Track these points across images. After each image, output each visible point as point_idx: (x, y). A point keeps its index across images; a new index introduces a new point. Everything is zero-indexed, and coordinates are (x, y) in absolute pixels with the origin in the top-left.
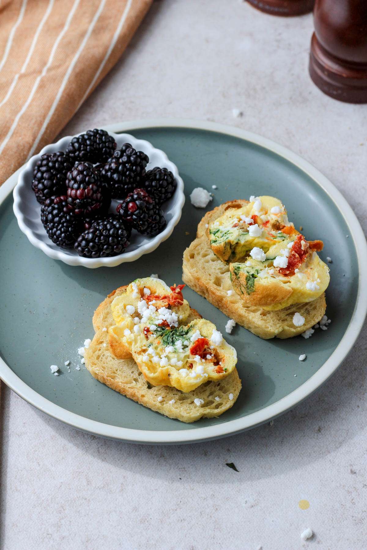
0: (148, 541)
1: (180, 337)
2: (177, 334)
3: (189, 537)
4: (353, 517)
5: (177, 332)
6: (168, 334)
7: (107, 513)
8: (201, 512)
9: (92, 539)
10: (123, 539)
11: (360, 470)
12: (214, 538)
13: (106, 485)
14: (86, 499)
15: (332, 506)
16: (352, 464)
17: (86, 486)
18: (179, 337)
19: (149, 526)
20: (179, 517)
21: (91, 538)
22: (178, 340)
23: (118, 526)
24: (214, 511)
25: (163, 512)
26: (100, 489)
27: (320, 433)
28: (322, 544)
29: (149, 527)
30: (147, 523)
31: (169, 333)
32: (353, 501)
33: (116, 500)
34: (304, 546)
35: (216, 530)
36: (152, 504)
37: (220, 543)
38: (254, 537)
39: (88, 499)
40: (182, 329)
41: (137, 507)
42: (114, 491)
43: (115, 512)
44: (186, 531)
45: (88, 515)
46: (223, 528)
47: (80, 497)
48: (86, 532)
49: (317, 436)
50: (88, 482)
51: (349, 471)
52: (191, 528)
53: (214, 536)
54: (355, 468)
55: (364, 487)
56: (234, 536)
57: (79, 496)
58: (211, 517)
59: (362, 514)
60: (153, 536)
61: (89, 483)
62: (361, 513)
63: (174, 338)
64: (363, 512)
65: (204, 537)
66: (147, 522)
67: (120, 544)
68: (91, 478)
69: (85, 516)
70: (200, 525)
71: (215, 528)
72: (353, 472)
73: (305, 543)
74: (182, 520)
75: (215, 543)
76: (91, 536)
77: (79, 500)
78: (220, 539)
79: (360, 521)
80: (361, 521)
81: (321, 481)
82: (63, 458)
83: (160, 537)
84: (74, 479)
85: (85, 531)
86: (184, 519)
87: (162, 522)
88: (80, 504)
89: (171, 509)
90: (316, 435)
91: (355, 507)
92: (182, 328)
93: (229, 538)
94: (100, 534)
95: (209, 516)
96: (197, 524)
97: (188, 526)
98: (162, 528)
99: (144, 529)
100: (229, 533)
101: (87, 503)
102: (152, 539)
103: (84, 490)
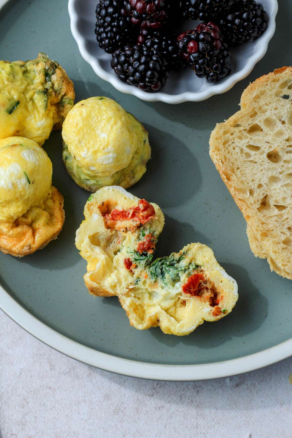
1: (171, 267)
2: (167, 264)
3: (169, 428)
5: (167, 261)
6: (156, 265)
7: (76, 404)
10: (96, 435)
12: (197, 428)
13: (72, 370)
17: (49, 372)
18: (169, 268)
19: (123, 417)
22: (168, 271)
23: (89, 419)
24: (195, 394)
26: (65, 374)
29: (124, 419)
30: (121, 414)
31: (156, 262)
33: (85, 387)
35: (198, 417)
37: (204, 433)
38: (242, 423)
39: (53, 387)
40: (173, 257)
41: (109, 394)
42: (82, 376)
43: (85, 401)
44: (165, 421)
45: (54, 407)
46: (206, 414)
47: (44, 386)
48: (54, 429)
50: (51, 366)
52: (171, 416)
53: (197, 425)
56: (219, 423)
57: (42, 385)
58: (192, 401)
60: (129, 429)
61: (52, 367)
63: (164, 269)
65: (186, 427)
66: (122, 412)
68: (54, 361)
69: (51, 409)
70: (180, 412)
71: (197, 415)
74: (160, 408)
75: (199, 433)
76: (61, 434)
77: (43, 389)
78: (204, 428)
82: (20, 338)
83: (137, 431)
84: (35, 364)
85: (53, 428)
86: (162, 407)
88: (44, 395)
92: (173, 255)
93: (214, 425)
94: (70, 430)
95: (190, 400)
96: (178, 411)
97: (167, 414)
98: (138, 419)
99: (118, 421)
100: (213, 420)
101: (52, 393)
102: (129, 432)
103: (48, 377)
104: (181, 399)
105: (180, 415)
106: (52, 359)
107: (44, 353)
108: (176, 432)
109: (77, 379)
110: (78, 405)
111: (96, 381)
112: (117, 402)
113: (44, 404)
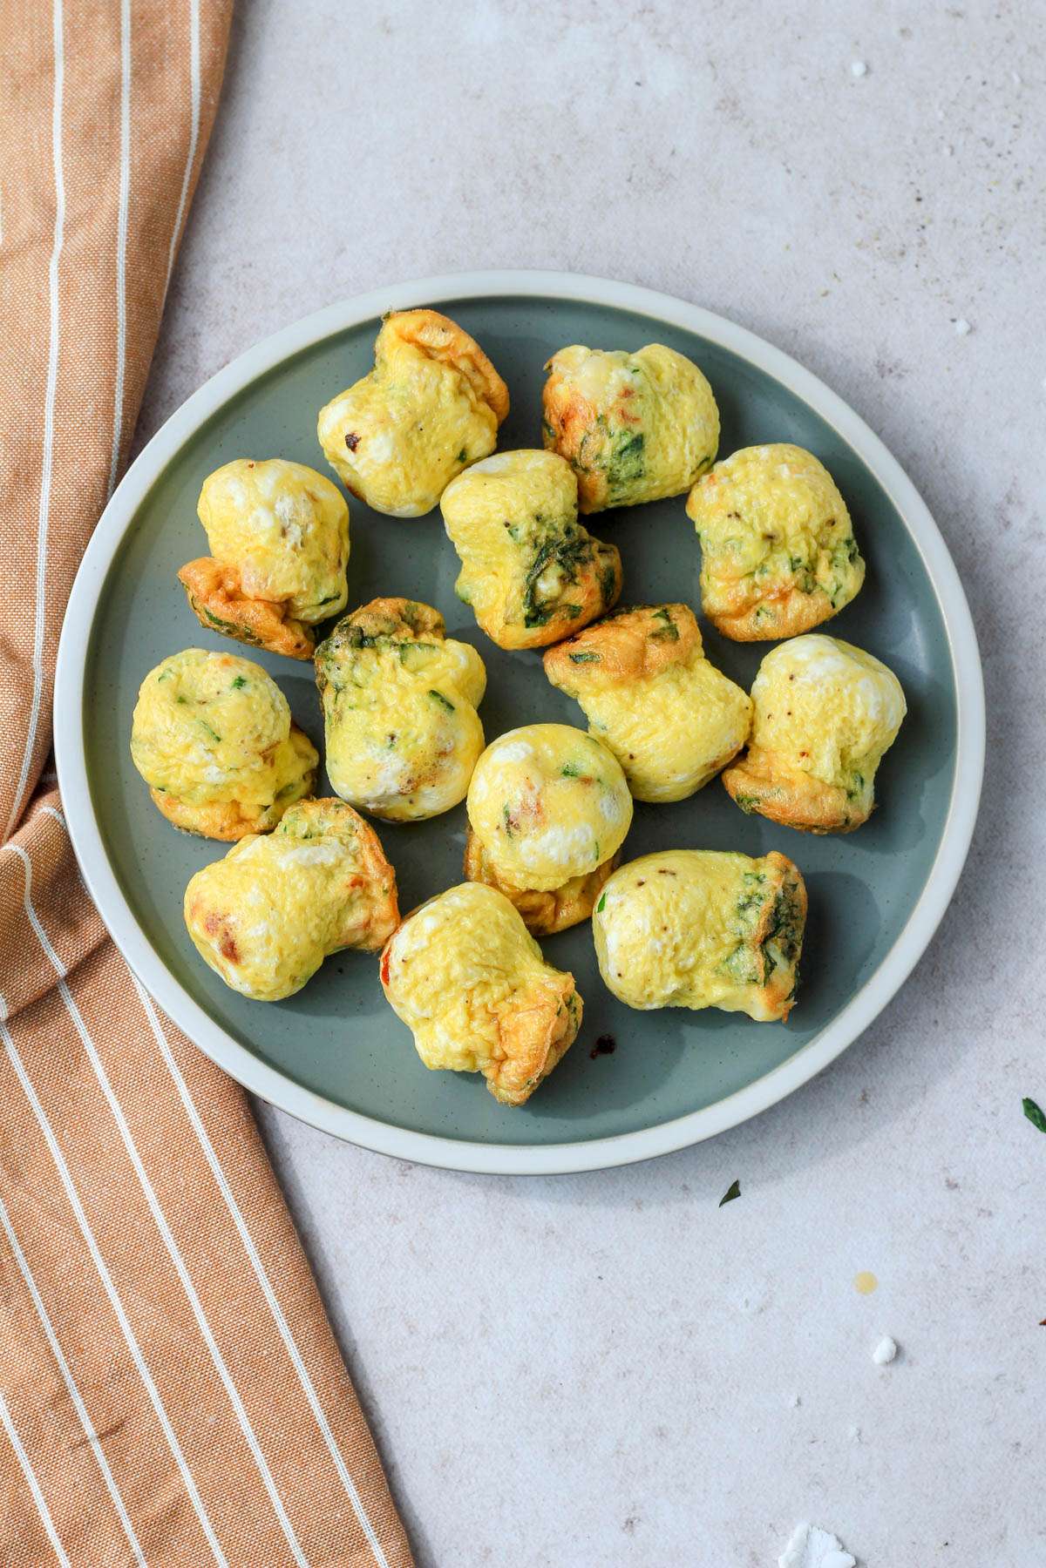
0: (567, 1437)
3: (648, 1409)
4: (969, 1289)
7: (468, 1391)
8: (660, 1347)
9: (452, 1457)
10: (515, 1443)
11: (965, 1178)
12: (699, 1400)
14: (415, 1369)
15: (923, 1273)
16: (946, 1166)
17: (408, 1339)
19: (561, 1402)
20: (618, 1367)
21: (449, 1456)
23: (498, 1415)
24: (685, 1338)
25: (581, 1363)
26: (438, 1339)
27: (867, 1106)
28: (918, 1364)
29: (562, 1404)
30: (555, 1397)
32: (965, 1251)
33: (479, 1358)
34: (882, 1376)
35: (699, 1381)
36: (556, 1349)
37: (713, 1409)
38: (780, 1379)
39: (420, 1367)
41: (526, 1363)
43: (484, 1383)
44: (638, 1396)
45: (429, 1404)
46: (711, 1373)
48: (435, 1444)
49: (863, 1113)
50: (410, 1327)
51: (944, 1184)
52: (648, 1387)
53: (698, 1396)
54: (953, 1174)
55: (979, 1215)
56: (738, 1387)
57: (399, 1366)
58: (682, 1352)
59: (986, 1279)
60: (574, 1422)
61: (412, 1329)
62: (983, 1279)
64: (987, 1273)
65: (678, 1402)
66: (555, 1392)
67: (512, 1456)
68: (414, 1317)
69: (424, 1408)
70: (664, 1376)
71: (696, 1377)
72: (952, 1186)
73: (883, 1369)
74: (624, 1374)
75: (704, 1410)
76: (449, 1451)
77: (402, 1373)
78: (711, 1399)
79: (985, 1297)
80: (987, 1295)
81: (889, 1220)
83: (589, 1423)
84: (380, 1328)
85: (432, 1442)
86: (628, 1371)
87: (585, 1387)
88: (406, 1383)
89: (598, 1352)
90: (860, 1111)
91: (969, 1266)
93: (729, 1392)
94: (466, 1442)
95: (678, 1352)
96: (658, 1374)
97: (640, 1384)
98: (589, 1400)
99: (552, 1411)
100: (727, 1380)
101: (420, 1377)
102: (575, 1429)
103: (407, 1349)
104: (661, 1351)
105: (665, 1383)
106: (410, 1313)
107: (392, 1306)
108: (660, 1414)
109: (462, 1344)
110: (472, 1392)
111: (499, 1342)
112: (544, 1375)
113: (409, 1401)
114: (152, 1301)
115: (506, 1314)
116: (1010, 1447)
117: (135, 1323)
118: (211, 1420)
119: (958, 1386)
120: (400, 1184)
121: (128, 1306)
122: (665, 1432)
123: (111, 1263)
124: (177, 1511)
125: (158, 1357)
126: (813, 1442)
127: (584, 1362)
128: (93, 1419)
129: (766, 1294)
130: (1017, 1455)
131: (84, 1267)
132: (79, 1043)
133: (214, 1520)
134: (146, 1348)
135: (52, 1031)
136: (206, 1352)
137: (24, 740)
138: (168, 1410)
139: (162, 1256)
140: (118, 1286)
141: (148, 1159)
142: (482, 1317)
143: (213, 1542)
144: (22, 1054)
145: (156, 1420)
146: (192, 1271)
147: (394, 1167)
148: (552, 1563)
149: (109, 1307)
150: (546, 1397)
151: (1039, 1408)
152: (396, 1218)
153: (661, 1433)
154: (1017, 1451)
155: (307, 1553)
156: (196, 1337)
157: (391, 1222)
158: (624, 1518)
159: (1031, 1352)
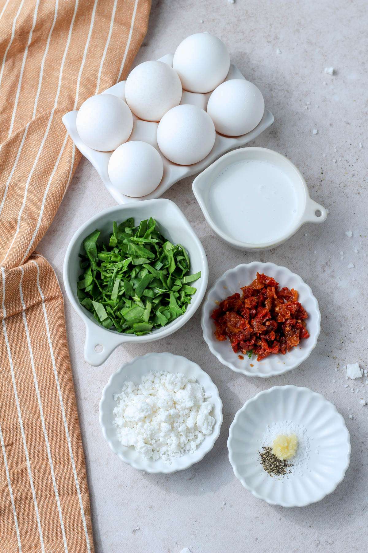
0: (123, 501)
20: (143, 484)
25: (133, 480)
36: (127, 474)
67: (105, 502)
114: (29, 409)
115: (115, 460)
116: (254, 539)
117: (23, 415)
118: (39, 448)
119: (243, 517)
120: (94, 415)
121: (22, 410)
122: (152, 507)
123: (19, 396)
124: (23, 472)
125: (27, 426)
126: (196, 522)
127: (134, 480)
128: (4, 440)
129: (193, 475)
130: (256, 542)
131: (12, 396)
132: (25, 331)
133: (33, 477)
134: (24, 423)
135: (17, 326)
136: (42, 427)
137: (30, 241)
138: (27, 442)
139: (35, 397)
140: (20, 403)
141: (37, 368)
142: (107, 459)
143: (32, 483)
144: (7, 330)
145: (23, 445)
146: (43, 403)
147: (94, 409)
148: (108, 537)
149: (16, 409)
150: (120, 488)
151: (266, 530)
152: (90, 424)
153: (151, 507)
154: (256, 541)
155: (59, 492)
156: (40, 423)
157: (89, 425)
158: (133, 529)
159: (268, 513)
